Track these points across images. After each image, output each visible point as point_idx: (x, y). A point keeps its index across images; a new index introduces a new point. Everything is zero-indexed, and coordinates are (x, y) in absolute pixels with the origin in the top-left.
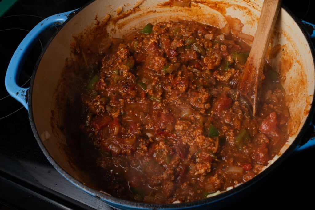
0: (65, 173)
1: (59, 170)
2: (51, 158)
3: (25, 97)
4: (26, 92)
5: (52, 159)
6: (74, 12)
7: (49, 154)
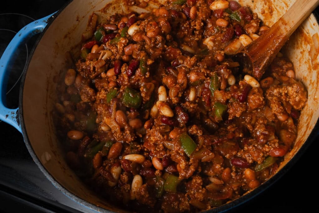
0: (74, 197)
1: (68, 195)
2: (56, 182)
3: (16, 119)
4: (17, 113)
5: (58, 184)
6: (53, 17)
7: (54, 178)
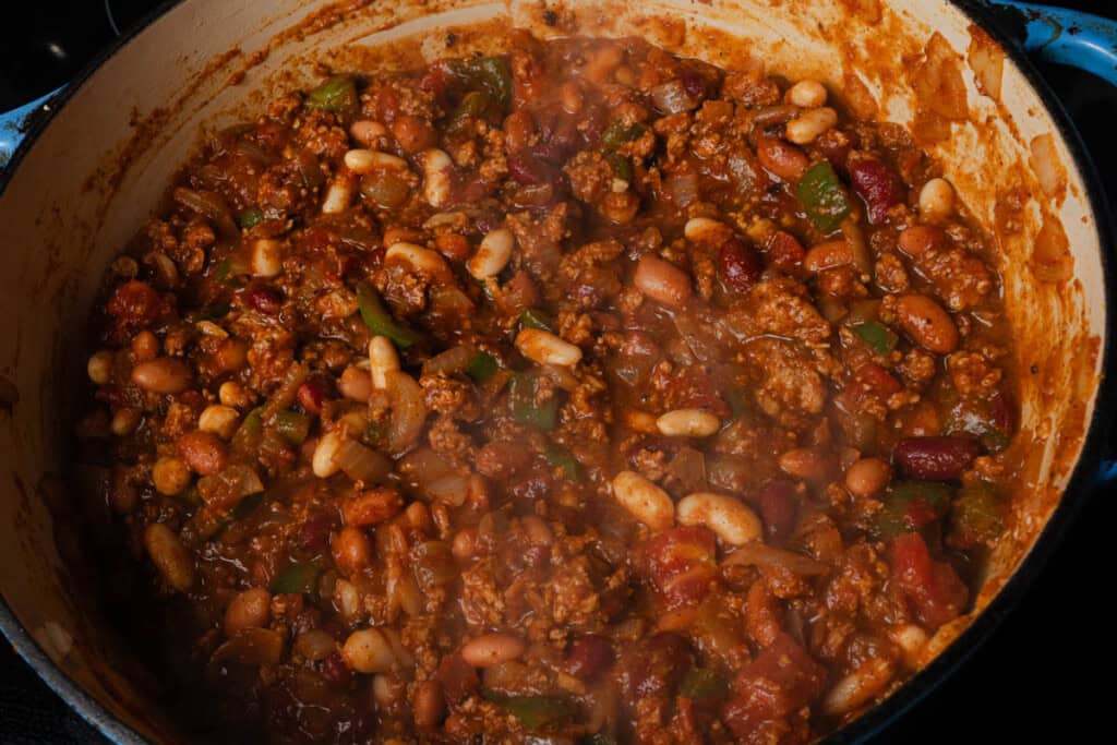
2: (119, 725)
5: (126, 732)
6: (46, 108)
